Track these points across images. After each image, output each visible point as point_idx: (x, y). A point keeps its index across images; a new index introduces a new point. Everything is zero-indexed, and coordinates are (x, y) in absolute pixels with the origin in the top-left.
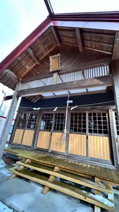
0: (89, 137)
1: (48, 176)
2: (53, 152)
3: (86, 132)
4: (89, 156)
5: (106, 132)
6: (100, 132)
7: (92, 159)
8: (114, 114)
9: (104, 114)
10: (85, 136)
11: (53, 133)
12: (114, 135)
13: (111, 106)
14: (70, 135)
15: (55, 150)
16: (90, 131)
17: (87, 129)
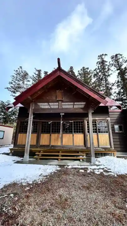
0: (74, 135)
1: (58, 156)
2: (53, 146)
3: (72, 132)
4: (74, 145)
5: (82, 132)
6: (80, 132)
7: (76, 146)
8: (86, 122)
9: (82, 122)
10: (72, 135)
11: (52, 135)
12: (86, 133)
13: (85, 118)
14: (63, 135)
15: (54, 145)
16: (75, 132)
17: (73, 131)
